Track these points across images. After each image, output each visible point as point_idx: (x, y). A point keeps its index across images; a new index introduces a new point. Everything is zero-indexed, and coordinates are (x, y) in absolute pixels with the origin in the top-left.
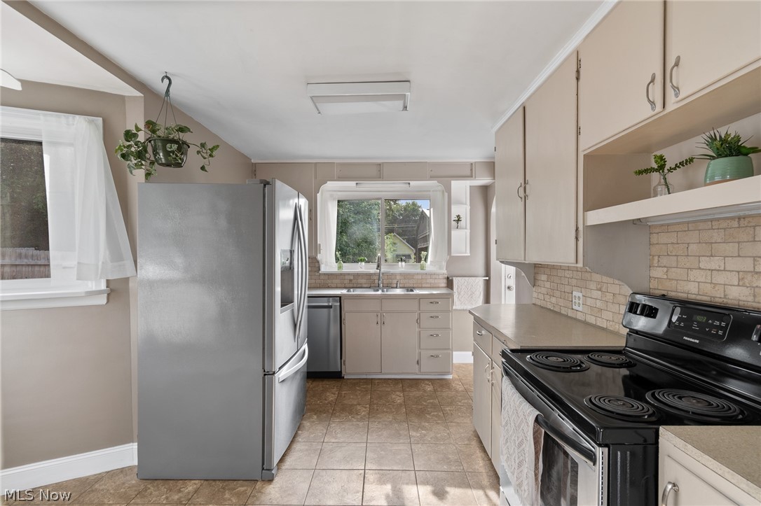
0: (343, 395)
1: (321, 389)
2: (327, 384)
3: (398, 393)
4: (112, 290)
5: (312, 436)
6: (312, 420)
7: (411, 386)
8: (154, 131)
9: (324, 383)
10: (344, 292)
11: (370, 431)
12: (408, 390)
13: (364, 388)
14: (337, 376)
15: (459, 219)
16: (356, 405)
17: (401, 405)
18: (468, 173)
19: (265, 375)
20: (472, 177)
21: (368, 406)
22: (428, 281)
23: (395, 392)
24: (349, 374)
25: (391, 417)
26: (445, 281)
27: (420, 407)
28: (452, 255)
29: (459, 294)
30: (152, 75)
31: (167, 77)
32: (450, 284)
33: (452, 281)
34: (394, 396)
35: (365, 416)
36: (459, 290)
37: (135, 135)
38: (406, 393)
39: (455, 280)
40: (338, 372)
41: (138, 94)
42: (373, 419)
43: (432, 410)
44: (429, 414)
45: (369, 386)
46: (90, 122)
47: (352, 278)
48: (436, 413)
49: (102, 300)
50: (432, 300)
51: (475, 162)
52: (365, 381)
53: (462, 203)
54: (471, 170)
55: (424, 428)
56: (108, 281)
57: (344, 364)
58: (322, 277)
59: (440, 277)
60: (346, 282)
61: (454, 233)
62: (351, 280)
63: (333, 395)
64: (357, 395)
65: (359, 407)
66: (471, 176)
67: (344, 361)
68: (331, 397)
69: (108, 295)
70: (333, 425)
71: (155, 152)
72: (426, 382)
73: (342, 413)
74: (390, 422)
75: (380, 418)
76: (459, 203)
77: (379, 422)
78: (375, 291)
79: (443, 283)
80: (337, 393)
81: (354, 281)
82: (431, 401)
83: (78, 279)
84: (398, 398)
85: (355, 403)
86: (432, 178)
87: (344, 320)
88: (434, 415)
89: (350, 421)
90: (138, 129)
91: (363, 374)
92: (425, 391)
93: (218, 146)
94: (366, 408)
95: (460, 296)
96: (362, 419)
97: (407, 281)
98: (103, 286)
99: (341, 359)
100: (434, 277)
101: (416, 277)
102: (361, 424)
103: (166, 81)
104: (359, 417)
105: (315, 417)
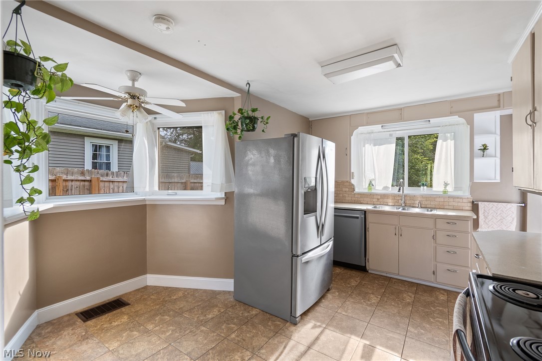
0: (363, 284)
1: (348, 276)
2: (354, 273)
3: (410, 294)
4: (227, 198)
5: (330, 305)
6: (334, 295)
7: (425, 291)
8: (242, 114)
9: (352, 272)
10: (370, 207)
11: (374, 315)
12: (420, 293)
13: (382, 283)
14: (363, 269)
15: (485, 148)
16: (370, 294)
17: (409, 304)
18: (496, 104)
19: (293, 256)
20: (500, 107)
21: (380, 297)
22: (450, 204)
23: (408, 292)
24: (372, 270)
25: (396, 311)
26: (470, 205)
27: (427, 310)
28: (475, 181)
29: (486, 217)
30: (242, 84)
31: (248, 83)
32: (475, 208)
33: (477, 205)
34: (405, 295)
35: (374, 303)
36: (486, 214)
37: (233, 117)
38: (418, 296)
39: (481, 205)
40: (363, 266)
41: (239, 95)
42: (380, 308)
43: (438, 316)
44: (434, 318)
45: (386, 283)
46: (219, 114)
47: (379, 197)
48: (441, 320)
49: (223, 203)
50: (449, 221)
51: (504, 93)
52: (385, 278)
53: (491, 133)
54: (499, 101)
55: (424, 328)
56: (225, 193)
57: (368, 262)
58: (356, 196)
59: (464, 201)
60: (374, 200)
61: (477, 161)
62: (378, 199)
63: (355, 282)
64: (374, 287)
65: (372, 296)
66: (498, 107)
67: (368, 259)
68: (354, 283)
69: (226, 200)
70: (348, 303)
71: (242, 125)
72: (442, 291)
73: (357, 296)
74: (394, 314)
75: (386, 309)
76: (487, 132)
77: (384, 311)
78: (397, 209)
79: (469, 206)
80: (359, 281)
81: (381, 200)
82: (441, 308)
83: (212, 191)
84: (408, 298)
85: (370, 292)
86: (452, 114)
87: (368, 228)
88: (438, 321)
89: (361, 303)
90: (235, 114)
91: (383, 272)
92: (437, 298)
93: (269, 117)
94: (377, 298)
95: (487, 221)
96: (371, 305)
97: (428, 202)
98: (223, 196)
99: (365, 256)
100: (457, 200)
101: (438, 199)
102: (369, 308)
103: (248, 85)
104: (369, 303)
105: (337, 294)
